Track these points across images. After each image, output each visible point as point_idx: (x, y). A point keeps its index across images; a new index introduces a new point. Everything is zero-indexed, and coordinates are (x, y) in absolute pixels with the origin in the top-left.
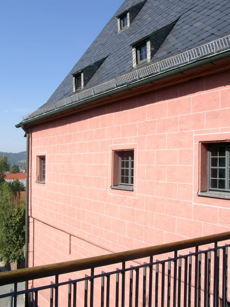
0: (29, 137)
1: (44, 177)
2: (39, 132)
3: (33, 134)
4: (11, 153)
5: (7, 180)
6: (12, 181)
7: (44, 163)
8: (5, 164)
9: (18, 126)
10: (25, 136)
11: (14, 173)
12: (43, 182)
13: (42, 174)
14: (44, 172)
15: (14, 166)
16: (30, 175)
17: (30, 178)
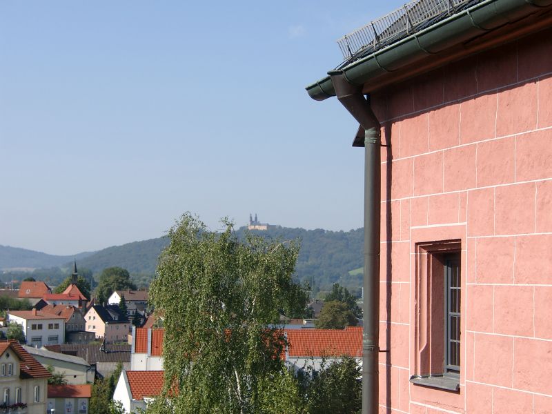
0: (377, 146)
1: (455, 357)
2: (427, 118)
3: (398, 128)
4: (320, 232)
5: (295, 361)
6: (316, 364)
7: (456, 279)
8: (284, 283)
9: (320, 92)
10: (359, 142)
11: (333, 324)
12: (447, 380)
13: (446, 340)
14: (455, 331)
15: (337, 294)
16: (382, 345)
17: (382, 357)
